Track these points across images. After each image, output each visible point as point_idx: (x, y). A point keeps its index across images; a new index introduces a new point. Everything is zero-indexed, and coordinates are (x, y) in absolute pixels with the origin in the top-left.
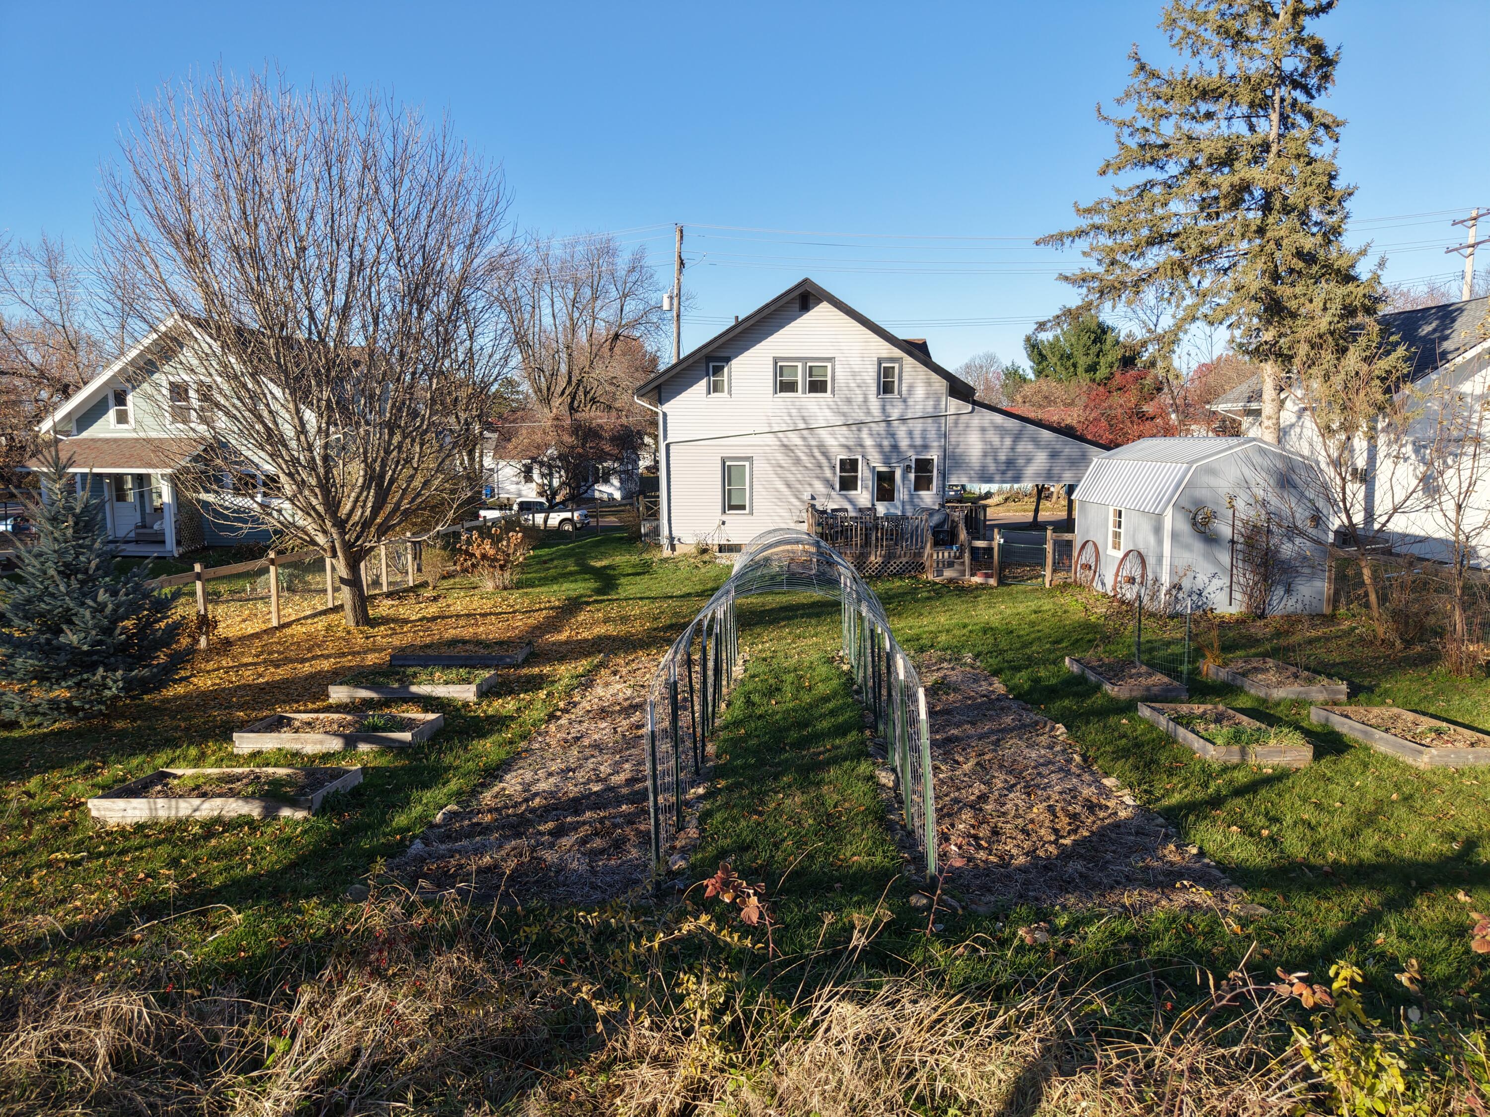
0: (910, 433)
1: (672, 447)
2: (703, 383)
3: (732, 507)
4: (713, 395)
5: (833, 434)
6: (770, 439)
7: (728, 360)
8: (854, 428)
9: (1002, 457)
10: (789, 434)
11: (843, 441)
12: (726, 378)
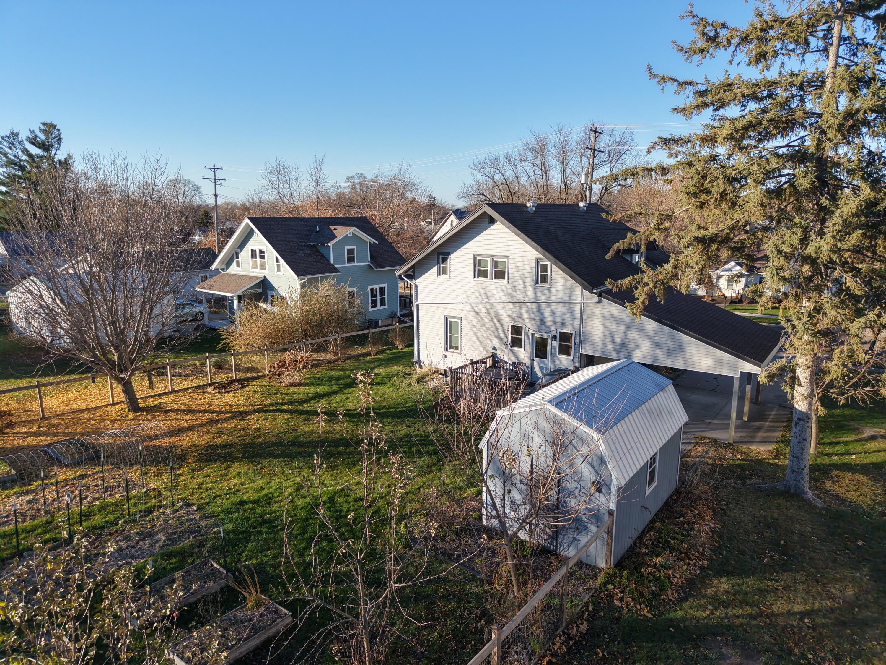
0: (553, 313)
1: (420, 306)
2: (436, 268)
3: (451, 347)
4: (441, 276)
5: (504, 308)
6: (468, 307)
7: (449, 254)
8: (517, 305)
9: (618, 340)
10: (480, 305)
11: (510, 313)
12: (448, 266)
